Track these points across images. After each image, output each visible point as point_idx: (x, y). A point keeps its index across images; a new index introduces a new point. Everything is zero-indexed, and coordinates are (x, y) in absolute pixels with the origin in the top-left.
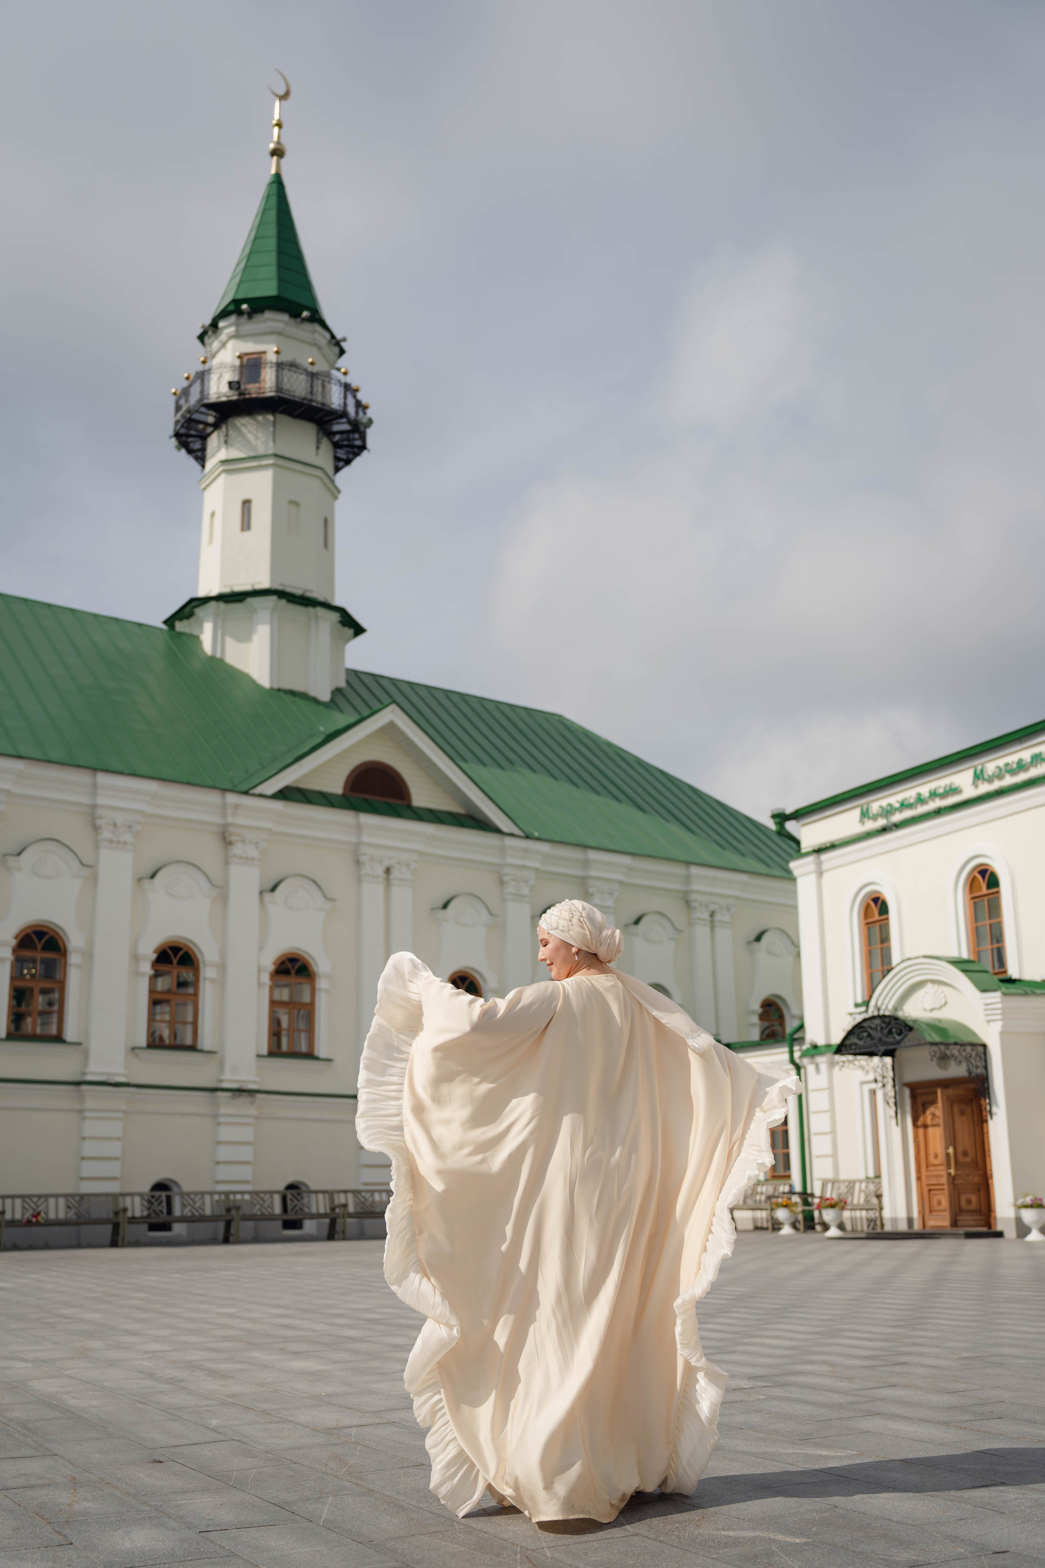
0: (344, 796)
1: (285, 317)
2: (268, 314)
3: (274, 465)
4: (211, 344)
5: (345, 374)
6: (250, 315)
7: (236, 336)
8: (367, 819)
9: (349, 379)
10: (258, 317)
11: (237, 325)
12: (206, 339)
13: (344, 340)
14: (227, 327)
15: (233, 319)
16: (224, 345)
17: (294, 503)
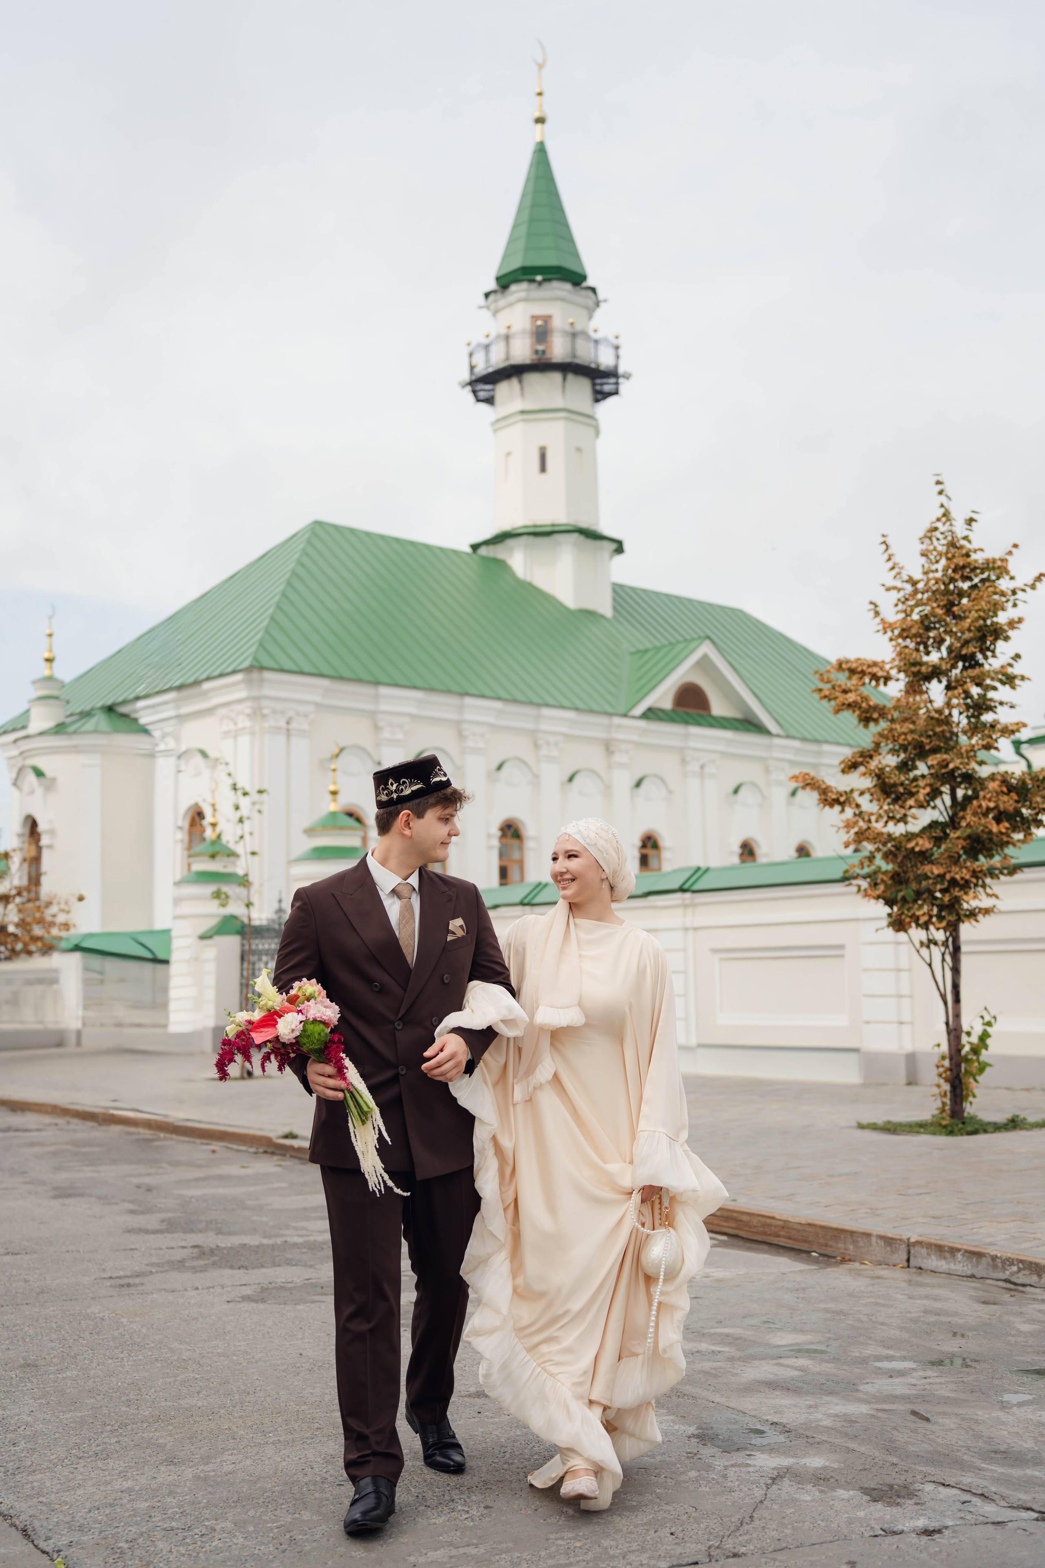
0: (673, 710)
1: (568, 286)
2: (556, 284)
3: (566, 418)
4: (496, 301)
5: (617, 337)
6: (540, 283)
7: (526, 300)
8: (694, 730)
9: (619, 342)
10: (546, 285)
11: (528, 290)
12: (492, 297)
13: (605, 301)
14: (518, 290)
15: (524, 285)
16: (510, 305)
17: (579, 450)
